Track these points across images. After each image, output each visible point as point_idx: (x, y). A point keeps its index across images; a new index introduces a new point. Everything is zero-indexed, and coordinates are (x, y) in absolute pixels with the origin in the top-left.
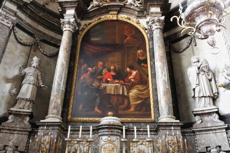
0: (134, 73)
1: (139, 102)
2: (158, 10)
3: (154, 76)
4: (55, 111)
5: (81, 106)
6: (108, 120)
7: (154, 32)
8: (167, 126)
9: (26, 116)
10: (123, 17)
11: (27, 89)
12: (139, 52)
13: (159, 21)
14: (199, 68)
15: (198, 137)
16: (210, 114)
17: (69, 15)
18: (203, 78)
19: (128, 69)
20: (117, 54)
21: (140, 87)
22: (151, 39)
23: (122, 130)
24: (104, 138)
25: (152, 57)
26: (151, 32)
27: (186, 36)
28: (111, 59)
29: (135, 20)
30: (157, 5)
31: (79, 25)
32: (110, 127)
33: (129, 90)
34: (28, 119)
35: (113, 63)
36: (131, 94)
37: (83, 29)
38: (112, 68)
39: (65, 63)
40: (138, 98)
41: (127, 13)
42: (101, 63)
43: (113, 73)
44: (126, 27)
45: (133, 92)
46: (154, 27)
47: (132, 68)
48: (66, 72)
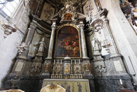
0: (75, 43)
1: (76, 52)
2: (82, 22)
3: (81, 44)
4: (50, 55)
5: (58, 54)
6: (67, 58)
7: (81, 30)
8: (85, 59)
9: (41, 57)
10: (71, 25)
11: (41, 48)
12: (76, 36)
13: (83, 26)
14: (95, 41)
15: (95, 63)
16: (99, 56)
17: (54, 24)
18: (97, 44)
19: (73, 42)
20: (69, 37)
21: (77, 47)
22: (80, 32)
23: (71, 61)
24: (65, 63)
25: (81, 38)
26: (80, 30)
27: (91, 31)
29: (75, 26)
30: (82, 21)
31: (57, 27)
32: (67, 60)
33: (73, 48)
34: (41, 58)
35: (68, 40)
36: (74, 50)
37: (58, 29)
38: (68, 41)
39: (53, 40)
40: (76, 51)
41: (72, 24)
42: (64, 40)
43: (68, 43)
45: (75, 49)
46: (81, 28)
47: (74, 41)
48: (53, 43)
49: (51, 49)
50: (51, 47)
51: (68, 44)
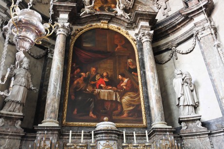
0: (126, 80)
1: (131, 108)
2: (147, 24)
3: (145, 84)
4: (52, 115)
5: (76, 110)
7: (145, 44)
8: (162, 131)
9: (17, 119)
10: (113, 26)
11: (18, 92)
12: (129, 61)
13: (149, 34)
14: (183, 80)
15: (185, 142)
16: (194, 121)
17: (63, 19)
19: (120, 77)
20: (109, 61)
21: (132, 94)
22: (141, 50)
25: (143, 66)
26: (140, 43)
27: (168, 50)
28: (104, 66)
29: (124, 30)
30: (146, 20)
31: (71, 29)
32: (107, 132)
33: (122, 96)
34: (19, 122)
35: (105, 69)
36: (124, 100)
37: (75, 35)
38: (105, 74)
39: (60, 66)
40: (130, 105)
41: (117, 24)
42: (94, 69)
43: (105, 80)
44: (116, 36)
45: (126, 99)
46: (144, 39)
47: (124, 76)
48: (61, 75)
49: (54, 94)
50: (55, 88)
51: (107, 84)
